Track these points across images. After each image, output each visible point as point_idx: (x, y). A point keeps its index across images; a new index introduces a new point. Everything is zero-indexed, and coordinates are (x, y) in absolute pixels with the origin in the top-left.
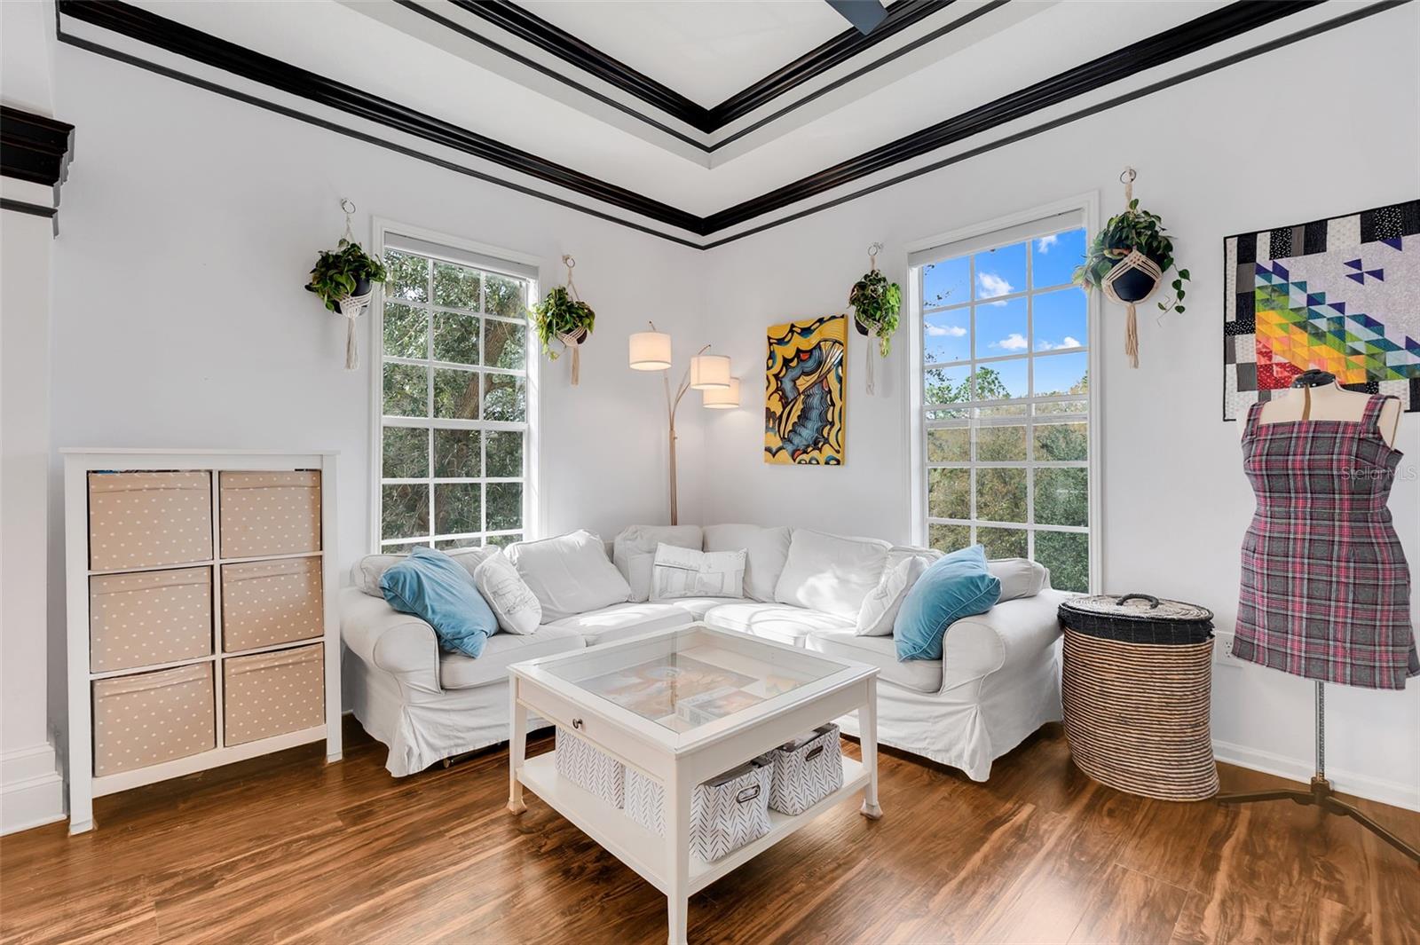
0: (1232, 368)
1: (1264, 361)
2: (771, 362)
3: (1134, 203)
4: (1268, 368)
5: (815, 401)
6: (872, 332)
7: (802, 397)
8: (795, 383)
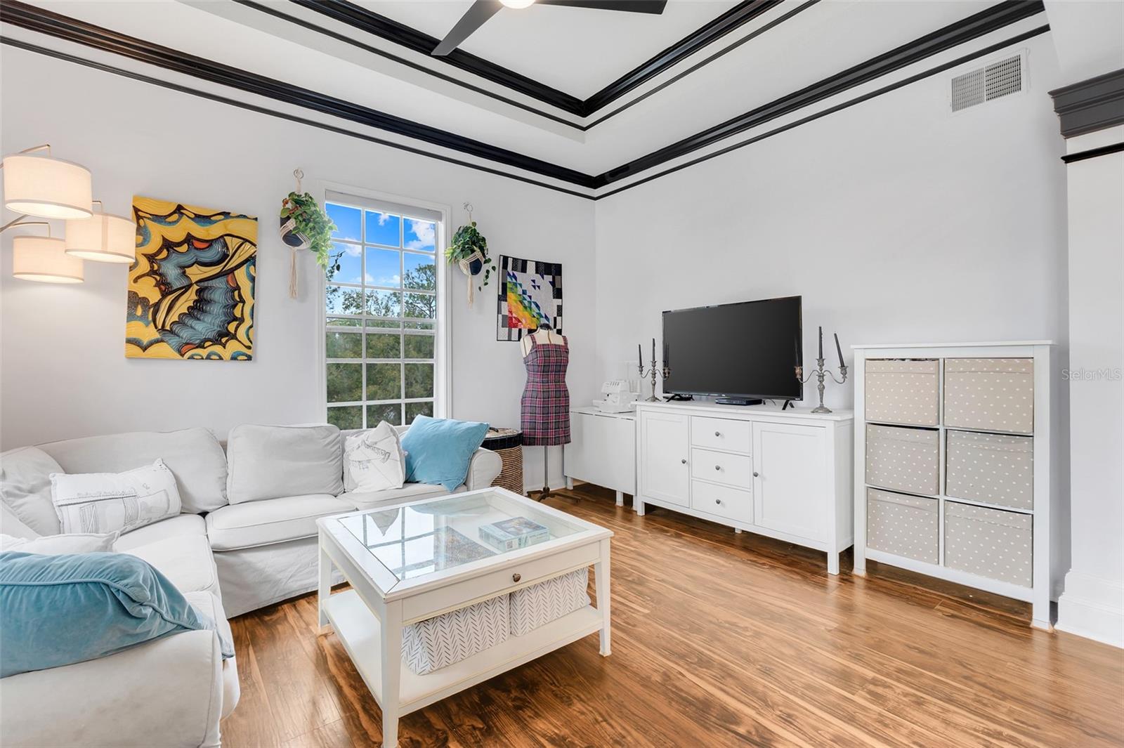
0: (500, 316)
1: (510, 316)
2: (139, 239)
4: (511, 318)
5: (217, 294)
7: (195, 287)
8: (184, 272)
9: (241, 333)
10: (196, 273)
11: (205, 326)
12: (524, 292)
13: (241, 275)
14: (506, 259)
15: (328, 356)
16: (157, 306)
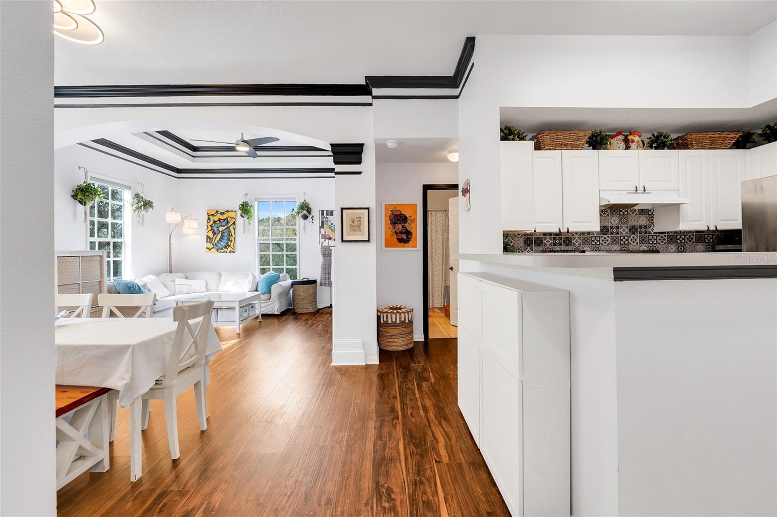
0: (320, 235)
1: (325, 234)
2: (208, 221)
3: (305, 200)
4: (325, 236)
5: (226, 234)
6: (246, 218)
7: (221, 233)
8: (218, 228)
9: (232, 246)
10: (221, 229)
11: (223, 244)
12: (332, 224)
13: (231, 228)
14: (323, 212)
15: (261, 251)
16: (213, 238)
